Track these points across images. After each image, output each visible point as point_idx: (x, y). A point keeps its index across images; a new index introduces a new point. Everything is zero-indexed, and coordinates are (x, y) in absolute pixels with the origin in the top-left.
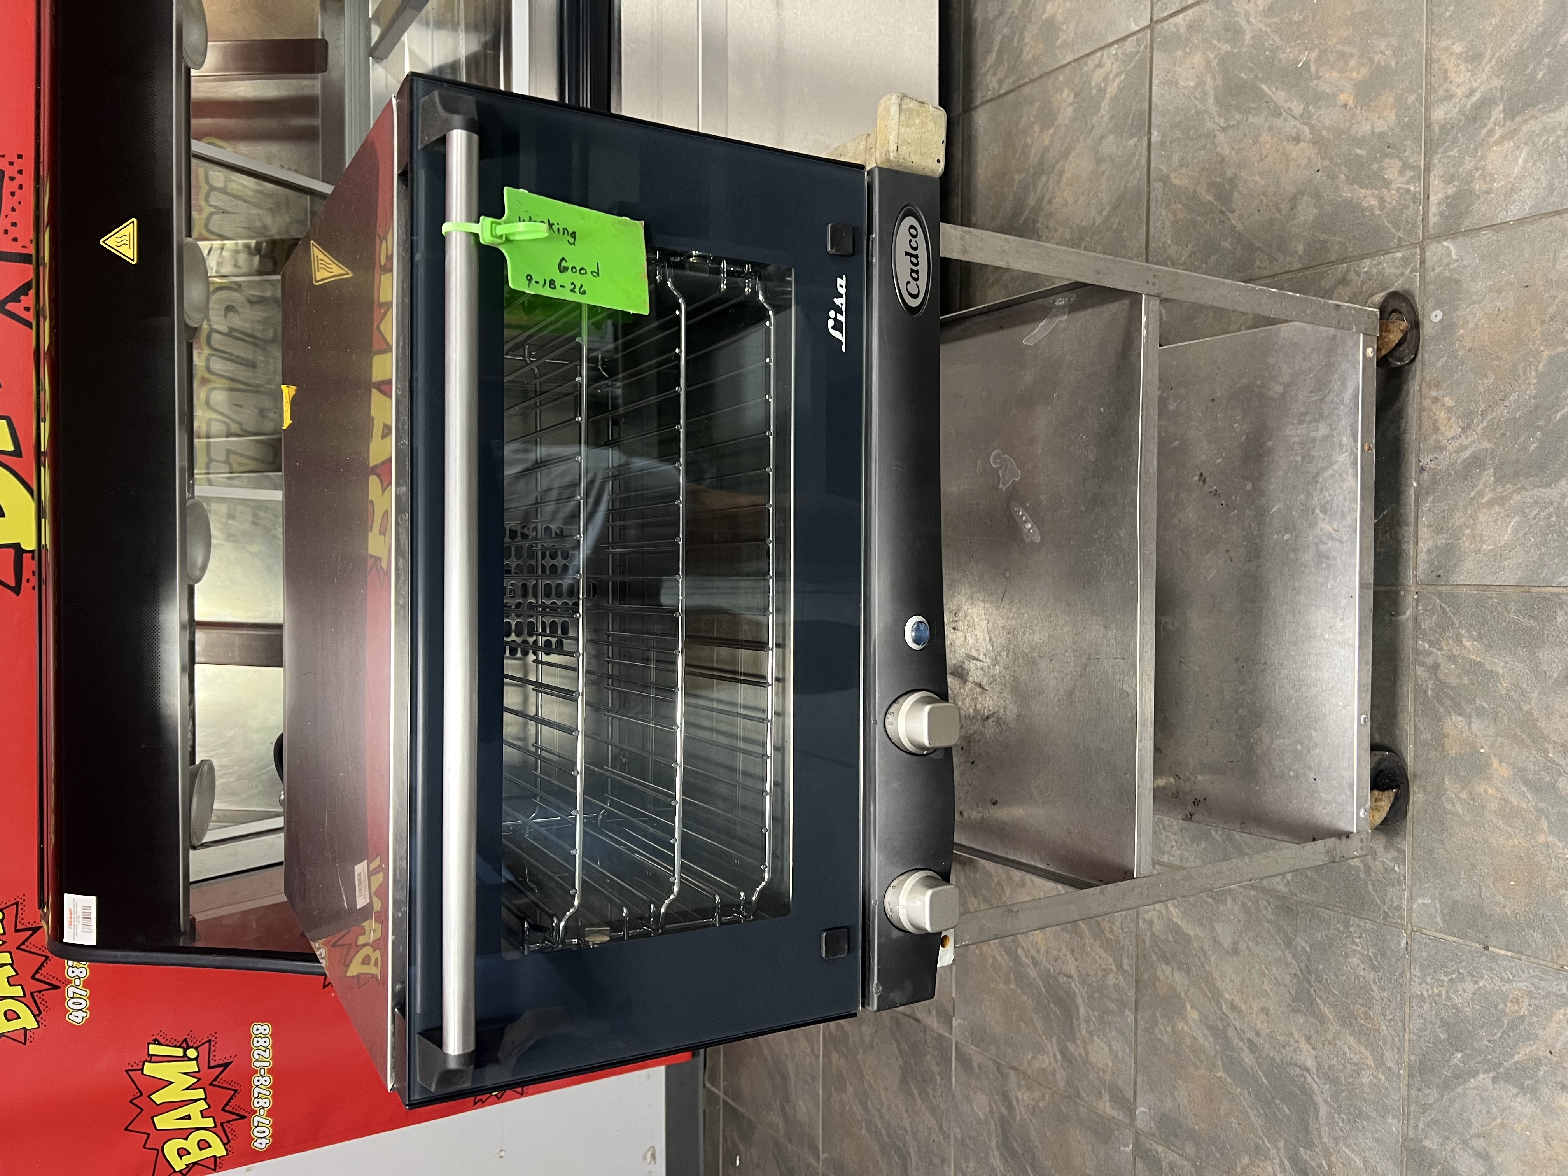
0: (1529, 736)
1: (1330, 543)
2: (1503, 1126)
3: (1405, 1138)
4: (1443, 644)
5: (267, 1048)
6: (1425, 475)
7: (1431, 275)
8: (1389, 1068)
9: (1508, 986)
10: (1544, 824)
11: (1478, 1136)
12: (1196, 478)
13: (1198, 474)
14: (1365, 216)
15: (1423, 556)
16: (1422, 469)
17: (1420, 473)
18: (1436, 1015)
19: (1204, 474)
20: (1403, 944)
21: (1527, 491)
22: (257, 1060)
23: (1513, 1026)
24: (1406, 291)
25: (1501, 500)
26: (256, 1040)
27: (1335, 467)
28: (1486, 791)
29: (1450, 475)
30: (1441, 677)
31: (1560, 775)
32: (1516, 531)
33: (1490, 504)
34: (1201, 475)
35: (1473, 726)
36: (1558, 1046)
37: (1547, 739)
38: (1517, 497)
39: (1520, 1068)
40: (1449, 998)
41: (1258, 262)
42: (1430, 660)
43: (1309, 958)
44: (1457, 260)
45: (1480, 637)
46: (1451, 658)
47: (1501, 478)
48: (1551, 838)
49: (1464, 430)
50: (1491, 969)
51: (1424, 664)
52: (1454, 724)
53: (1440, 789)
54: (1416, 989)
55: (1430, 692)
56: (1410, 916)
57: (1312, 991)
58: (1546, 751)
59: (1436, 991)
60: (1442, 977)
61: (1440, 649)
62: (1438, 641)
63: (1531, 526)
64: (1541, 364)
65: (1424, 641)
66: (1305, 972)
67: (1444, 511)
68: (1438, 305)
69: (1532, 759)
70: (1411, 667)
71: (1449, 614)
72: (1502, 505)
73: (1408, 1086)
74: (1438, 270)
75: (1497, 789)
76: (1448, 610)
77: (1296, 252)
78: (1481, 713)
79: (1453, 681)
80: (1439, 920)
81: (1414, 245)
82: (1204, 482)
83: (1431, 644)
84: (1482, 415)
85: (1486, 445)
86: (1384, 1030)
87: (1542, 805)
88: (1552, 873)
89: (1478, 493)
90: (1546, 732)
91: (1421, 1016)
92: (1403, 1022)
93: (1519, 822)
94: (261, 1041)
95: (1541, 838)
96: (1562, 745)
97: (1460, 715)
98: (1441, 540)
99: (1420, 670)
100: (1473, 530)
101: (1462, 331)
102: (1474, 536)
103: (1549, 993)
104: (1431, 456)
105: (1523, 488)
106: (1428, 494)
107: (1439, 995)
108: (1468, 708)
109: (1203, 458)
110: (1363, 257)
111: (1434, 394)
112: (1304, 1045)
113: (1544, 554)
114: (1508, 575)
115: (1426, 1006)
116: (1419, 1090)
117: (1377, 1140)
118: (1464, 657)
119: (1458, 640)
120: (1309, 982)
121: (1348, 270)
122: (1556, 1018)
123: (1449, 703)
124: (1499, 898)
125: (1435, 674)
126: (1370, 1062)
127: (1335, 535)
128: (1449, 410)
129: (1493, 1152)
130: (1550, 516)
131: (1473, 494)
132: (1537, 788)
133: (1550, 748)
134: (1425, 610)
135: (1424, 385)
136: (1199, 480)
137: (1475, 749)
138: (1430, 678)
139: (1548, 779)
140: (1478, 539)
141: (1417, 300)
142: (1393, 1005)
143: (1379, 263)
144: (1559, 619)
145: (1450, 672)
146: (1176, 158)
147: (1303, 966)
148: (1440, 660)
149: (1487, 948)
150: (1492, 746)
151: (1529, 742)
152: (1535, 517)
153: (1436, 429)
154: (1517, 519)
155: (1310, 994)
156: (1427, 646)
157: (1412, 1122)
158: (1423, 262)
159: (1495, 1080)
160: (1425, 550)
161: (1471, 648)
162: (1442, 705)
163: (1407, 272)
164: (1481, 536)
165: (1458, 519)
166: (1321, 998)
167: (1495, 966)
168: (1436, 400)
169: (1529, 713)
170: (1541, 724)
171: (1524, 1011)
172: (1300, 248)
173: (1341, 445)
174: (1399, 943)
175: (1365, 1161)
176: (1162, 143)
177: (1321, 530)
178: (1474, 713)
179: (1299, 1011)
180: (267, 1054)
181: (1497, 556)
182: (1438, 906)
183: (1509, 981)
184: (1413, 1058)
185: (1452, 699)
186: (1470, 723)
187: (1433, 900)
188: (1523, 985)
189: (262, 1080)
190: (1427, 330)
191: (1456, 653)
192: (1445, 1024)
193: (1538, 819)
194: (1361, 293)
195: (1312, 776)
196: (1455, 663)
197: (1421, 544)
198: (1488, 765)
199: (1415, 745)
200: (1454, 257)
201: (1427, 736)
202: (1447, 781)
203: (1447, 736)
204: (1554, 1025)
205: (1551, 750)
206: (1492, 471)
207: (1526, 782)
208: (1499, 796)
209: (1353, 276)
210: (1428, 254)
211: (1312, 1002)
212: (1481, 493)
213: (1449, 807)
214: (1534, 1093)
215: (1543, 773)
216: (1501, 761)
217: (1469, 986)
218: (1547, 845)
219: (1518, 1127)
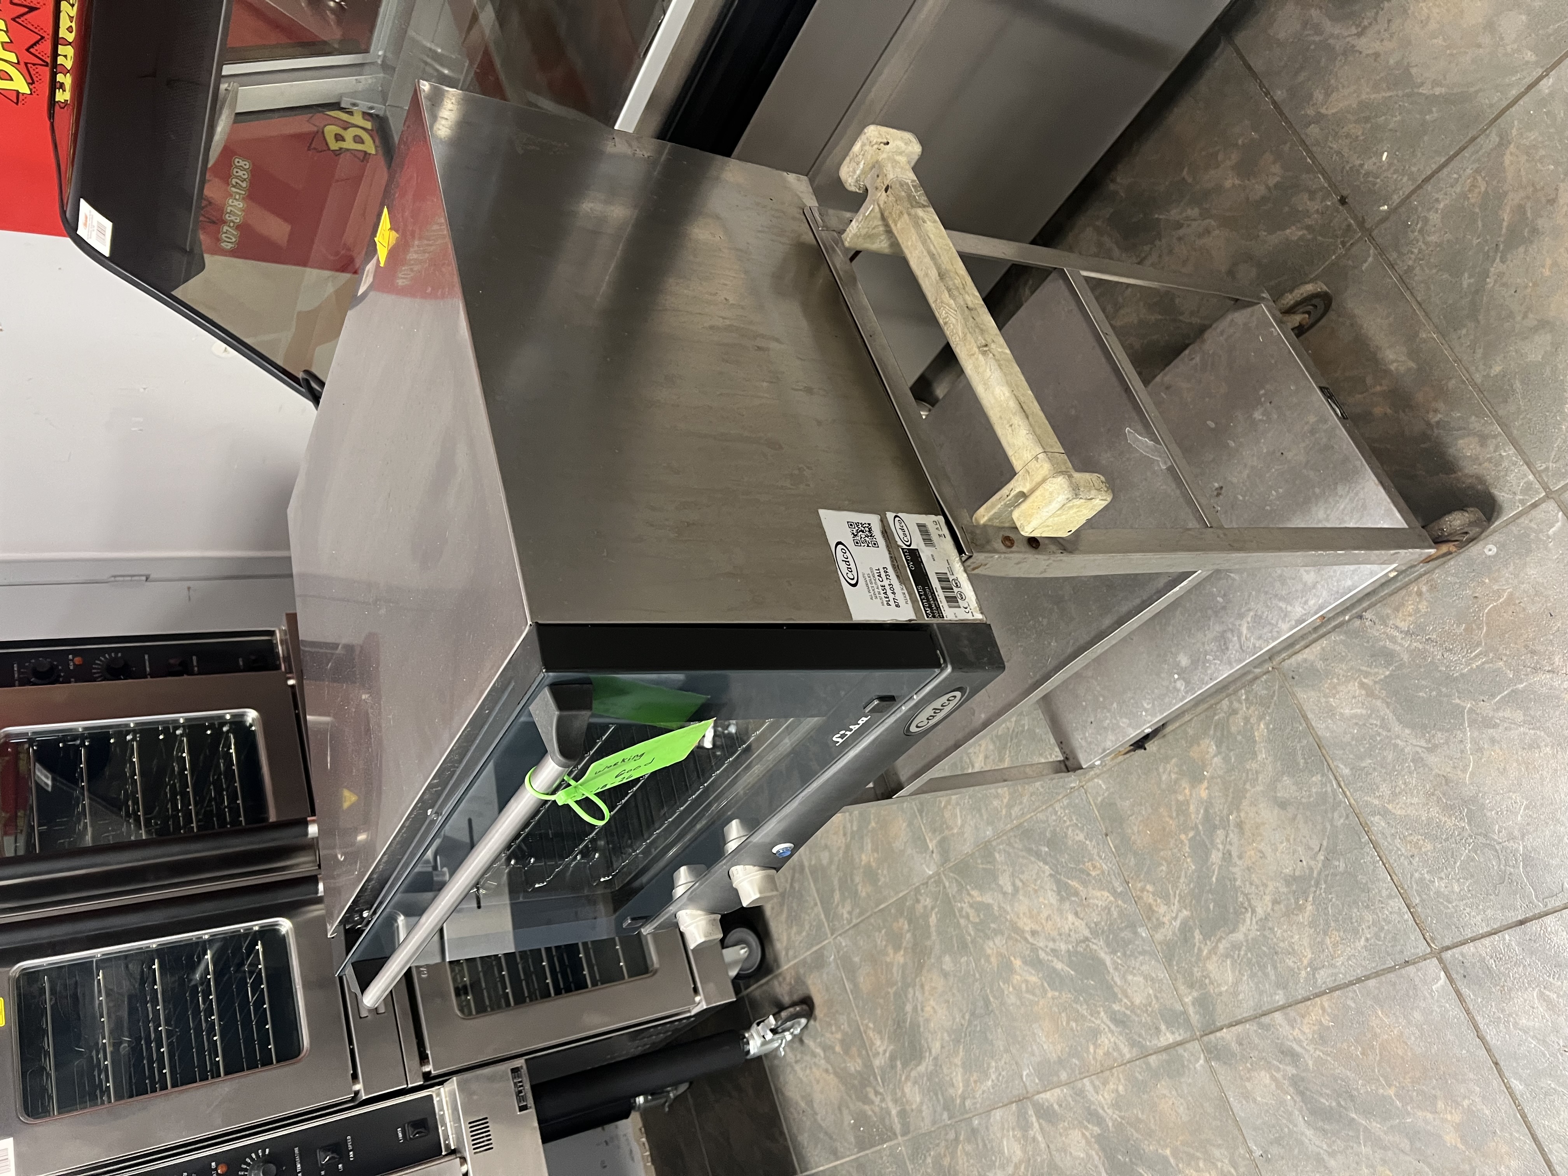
0: (1233, 798)
2: (1036, 891)
3: (989, 841)
4: (1252, 708)
5: (245, 180)
6: (1357, 622)
7: (1524, 521)
8: (1011, 814)
9: (1097, 858)
10: (1191, 834)
11: (1021, 880)
12: (1216, 485)
13: (1221, 484)
14: (1555, 416)
15: (1300, 657)
16: (1361, 617)
17: (1357, 617)
18: (1054, 826)
19: (1223, 491)
20: (1073, 785)
21: (1388, 708)
22: (234, 186)
23: (1082, 871)
24: (1501, 508)
25: (1370, 694)
26: (235, 170)
27: (1289, 608)
28: (1185, 788)
29: (1368, 642)
30: (1231, 721)
31: (1224, 829)
32: (1355, 716)
33: (1362, 685)
34: (1221, 488)
35: (1216, 759)
36: (1091, 901)
37: (1239, 810)
38: (1379, 703)
39: (1067, 886)
40: (1067, 828)
41: (1464, 331)
42: (1236, 705)
43: (1023, 731)
44: (1549, 537)
45: (1270, 732)
46: (1247, 720)
47: (1386, 682)
48: (1186, 842)
49: (1407, 633)
50: (1098, 844)
51: (1231, 703)
52: (1209, 746)
53: (1167, 759)
54: (1057, 806)
55: (1216, 718)
56: (1089, 780)
57: (1009, 744)
58: (1231, 813)
59: (1065, 818)
60: (1074, 818)
61: (1248, 710)
62: (1251, 703)
63: (1364, 725)
64: (1491, 665)
65: (1246, 693)
66: (1015, 733)
67: (1340, 654)
68: (1501, 547)
69: (1221, 807)
70: (1224, 694)
71: (1273, 701)
72: (1367, 695)
73: (1012, 829)
74: (1533, 525)
75: (1191, 795)
76: (1275, 698)
77: (1491, 367)
78: (1226, 760)
79: (1233, 729)
80: (1100, 799)
81: (1545, 487)
82: (1218, 495)
83: (1247, 699)
84: (1427, 640)
85: (1406, 657)
86: (1025, 800)
87: (1200, 827)
88: (1170, 853)
89: (1366, 672)
90: (1241, 807)
91: (1047, 817)
92: (1036, 809)
93: (1182, 819)
94: (241, 173)
95: (1183, 837)
96: (1241, 822)
97: (1217, 746)
98: (1320, 665)
99: (1226, 702)
100: (1338, 684)
101: (1487, 581)
102: (1335, 688)
103: (1111, 883)
104: (1374, 618)
105: (1388, 705)
106: (1346, 633)
107: (1065, 822)
108: (1224, 749)
109: (1235, 480)
110: (1514, 443)
111: (1424, 589)
112: (981, 757)
113: (1351, 745)
114: (1321, 727)
115: (1054, 817)
116: (1015, 836)
117: (976, 827)
118: (1252, 728)
119: (1261, 718)
120: (1012, 740)
121: (1495, 437)
122: (1103, 893)
123: (1219, 734)
124: (1135, 829)
125: (1230, 714)
126: (1005, 801)
128: (1417, 611)
129: (1021, 892)
130: (1379, 734)
131: (1364, 668)
132: (1207, 818)
133: (1235, 814)
134: (1266, 681)
135: (1424, 578)
136: (1216, 489)
137: (1203, 767)
138: (1225, 713)
139: (1217, 823)
140: (1334, 692)
141: (1497, 523)
142: (1041, 797)
143: (1515, 464)
144: (1314, 779)
145: (1237, 723)
146: (1533, 135)
147: (1016, 730)
148: (1241, 712)
149: (1107, 835)
150: (1212, 778)
151: (1230, 799)
152: (1372, 724)
153: (1397, 610)
154: (1364, 712)
155: (1006, 744)
156: (1244, 697)
157: (999, 841)
158: (1535, 506)
159: (1051, 875)
160: (1305, 656)
161: (1261, 730)
162: (1215, 731)
163: (1519, 497)
164: (1338, 692)
165: (1340, 669)
166: (1010, 752)
167: (1101, 846)
168: (1420, 594)
169: (1247, 791)
170: (1245, 803)
171: (1093, 873)
172: (1497, 369)
173: (1306, 602)
174: (1071, 782)
175: (962, 826)
177: (1240, 625)
178: (1223, 755)
179: (994, 742)
180: (244, 185)
181: (1331, 712)
182: (1106, 795)
183: (1100, 857)
184: (1026, 824)
185: (1223, 735)
186: (1215, 756)
187: (1107, 789)
188: (1104, 866)
189: (236, 203)
190: (1474, 550)
191: (1252, 721)
192: (1054, 833)
193: (1192, 829)
194: (1480, 464)
195: (1093, 720)
196: (1245, 724)
197: (1307, 650)
198: (1201, 782)
199: (1180, 726)
200: (1551, 532)
201: (1191, 732)
202: (1174, 760)
203: (1199, 745)
204: (1099, 894)
205: (1234, 815)
206: (1387, 673)
207: (1206, 811)
208: (1188, 798)
209: (1491, 444)
210: (1544, 505)
211: (1005, 748)
212: (1367, 675)
213: (1161, 770)
214: (1062, 900)
215: (1218, 818)
216: (1207, 788)
217: (1081, 837)
218: (1182, 842)
219: (1041, 899)
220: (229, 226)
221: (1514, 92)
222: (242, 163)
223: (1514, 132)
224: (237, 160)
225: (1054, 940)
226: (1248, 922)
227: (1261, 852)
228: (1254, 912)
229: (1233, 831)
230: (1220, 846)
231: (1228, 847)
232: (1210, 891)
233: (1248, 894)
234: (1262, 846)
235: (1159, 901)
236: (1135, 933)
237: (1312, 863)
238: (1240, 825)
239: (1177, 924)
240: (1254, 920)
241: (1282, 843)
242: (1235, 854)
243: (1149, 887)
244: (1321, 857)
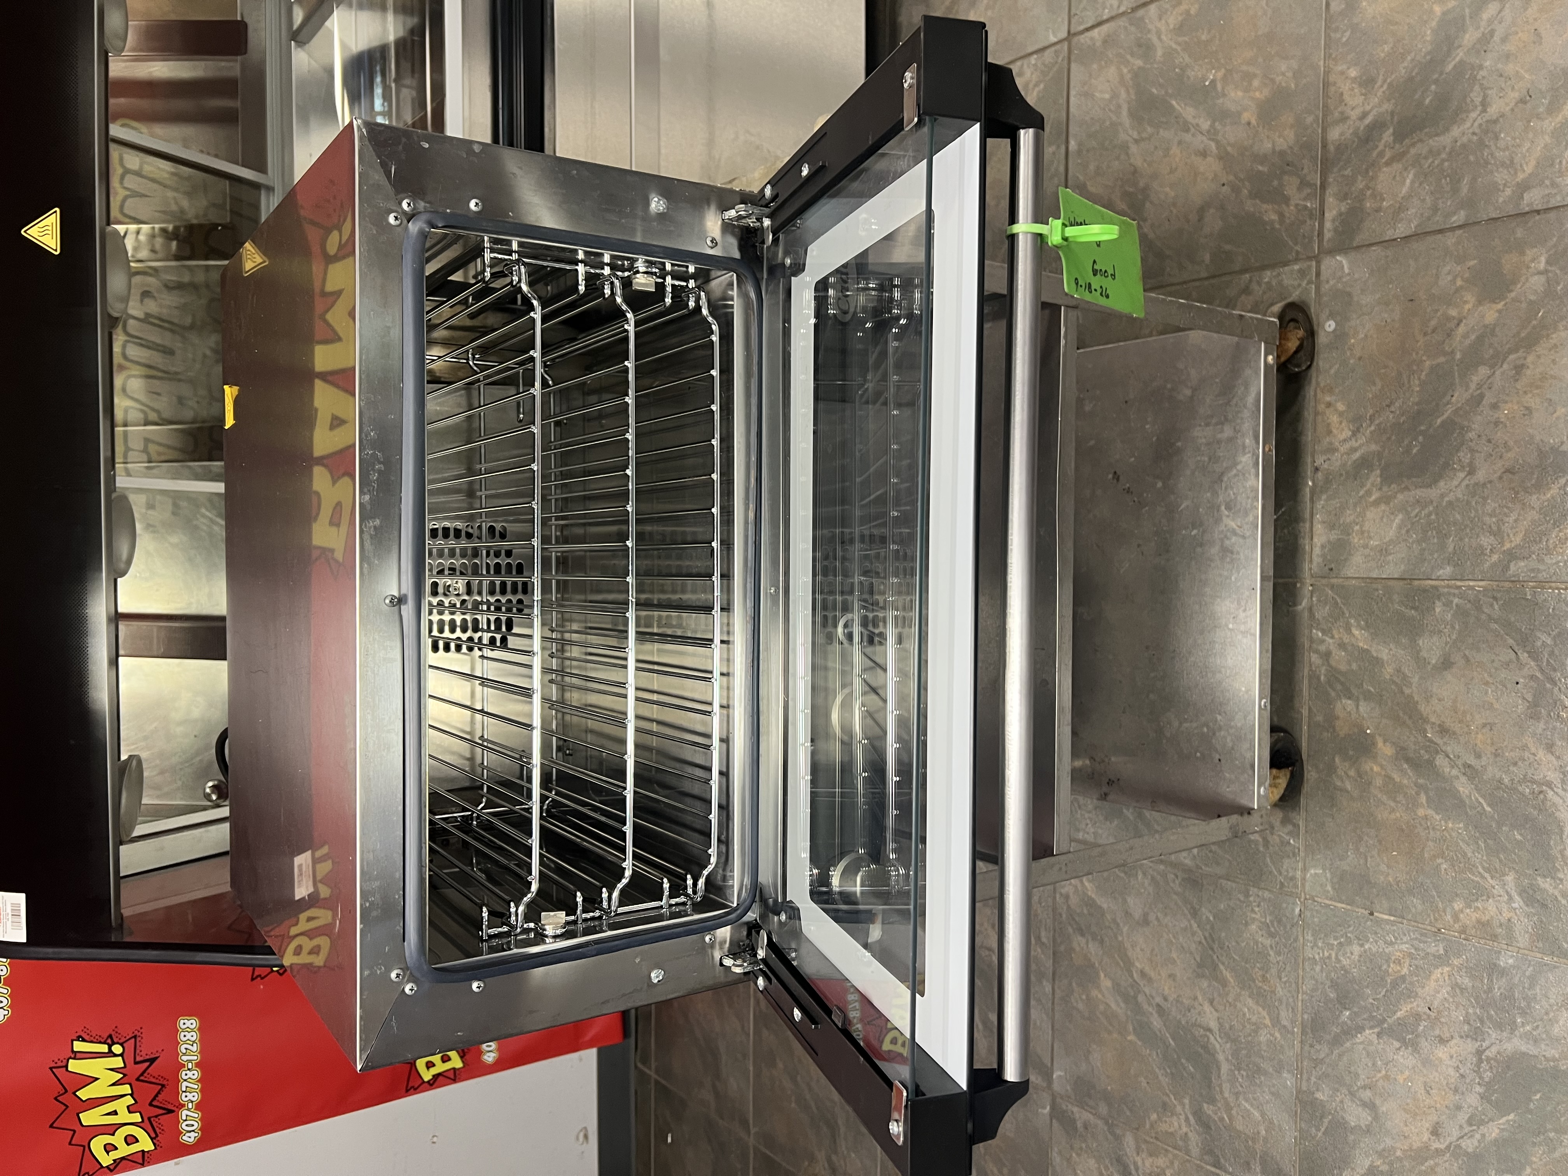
0: (1410, 717)
1: (1234, 539)
2: (1387, 1077)
3: (1299, 1091)
4: (1335, 632)
5: (194, 1042)
6: (1320, 475)
7: (1325, 287)
8: (1285, 1027)
9: (1391, 949)
10: (1423, 799)
11: (1364, 1087)
12: (1110, 476)
13: (1113, 471)
14: (1266, 229)
15: (1317, 551)
16: (1317, 469)
17: (1315, 473)
18: (1327, 977)
19: (1118, 472)
20: (1297, 911)
21: (1409, 490)
22: (184, 1054)
23: (1395, 984)
24: (1303, 302)
25: (1386, 500)
26: (183, 1034)
27: (1239, 467)
28: (1372, 769)
29: (1341, 475)
30: (1333, 663)
31: (1437, 753)
32: (1400, 527)
33: (1377, 503)
34: (1115, 473)
35: (1361, 709)
36: (1436, 1003)
37: (1426, 720)
38: (1400, 497)
39: (1401, 1022)
40: (1338, 961)
41: (1168, 269)
42: (1322, 648)
43: (1212, 928)
44: (1349, 274)
45: (1367, 627)
46: (1342, 646)
47: (1387, 479)
48: (1430, 812)
49: (1354, 434)
50: (1376, 933)
51: (1317, 652)
52: (1345, 707)
53: (1331, 769)
54: (1309, 953)
55: (1322, 678)
56: (1303, 885)
57: (1215, 957)
58: (1425, 731)
59: (1326, 954)
60: (1332, 941)
61: (1332, 637)
62: (1330, 630)
63: (1413, 524)
64: (1424, 373)
65: (1317, 629)
66: (1209, 940)
67: (1336, 508)
68: (1331, 316)
69: (1412, 739)
70: (1306, 653)
71: (1340, 604)
72: (1387, 503)
73: (1302, 1042)
74: (1332, 283)
75: (1382, 766)
76: (1339, 601)
77: (1203, 261)
78: (1368, 696)
79: (1343, 667)
80: (1329, 888)
81: (1309, 258)
82: (1118, 480)
83: (1324, 632)
84: (1370, 419)
85: (1374, 447)
86: (1280, 991)
87: (1421, 781)
88: (1430, 843)
89: (1366, 492)
90: (1425, 715)
91: (1313, 978)
92: (1297, 984)
93: (1400, 798)
94: (189, 1036)
95: (1421, 812)
96: (1440, 725)
97: (1349, 698)
98: (1334, 536)
99: (1315, 658)
100: (1361, 527)
101: (1352, 341)
102: (1362, 532)
103: (1428, 954)
104: (1324, 457)
105: (1407, 488)
106: (1321, 492)
107: (1329, 957)
108: (1355, 691)
109: (1118, 457)
110: (1264, 268)
111: (1328, 399)
112: (1207, 1007)
113: (1424, 550)
114: (1393, 570)
115: (1318, 968)
116: (1311, 1046)
117: (1273, 1094)
118: (1353, 645)
119: (1348, 630)
120: (1212, 949)
121: (1250, 281)
122: (1433, 977)
123: (1339, 687)
124: (1383, 868)
125: (1327, 660)
126: (1267, 1021)
127: (1238, 531)
128: (1341, 414)
129: (1378, 1102)
130: (1430, 514)
131: (1361, 493)
132: (1417, 765)
133: (1428, 727)
134: (1319, 601)
135: (1318, 391)
136: (1113, 478)
137: (1362, 730)
138: (1323, 665)
139: (1427, 757)
140: (1366, 535)
141: (1312, 311)
142: (1288, 968)
143: (1279, 274)
144: (1438, 610)
145: (1339, 658)
146: (1092, 167)
147: (1207, 935)
148: (1331, 648)
149: (1372, 914)
150: (1377, 727)
151: (1409, 722)
152: (1416, 516)
153: (1330, 432)
154: (1400, 516)
155: (1213, 961)
156: (1320, 634)
157: (1305, 1076)
158: (1318, 274)
159: (1379, 1035)
160: (1319, 544)
161: (1360, 636)
162: (1334, 690)
163: (1304, 284)
164: (1369, 532)
165: (1349, 516)
166: (1223, 964)
167: (1379, 930)
168: (1329, 405)
169: (1410, 696)
170: (1422, 707)
171: (1405, 971)
172: (1207, 258)
173: (1244, 447)
174: (1293, 910)
175: (1263, 1115)
176: (1079, 152)
177: (1226, 526)
178: (1361, 697)
179: (1203, 976)
180: (194, 1048)
181: (1383, 551)
182: (1328, 875)
183: (1391, 944)
184: (1306, 1016)
185: (1342, 684)
186: (1357, 707)
187: (1324, 870)
188: (1404, 947)
189: (190, 1074)
190: (1322, 339)
191: (1346, 641)
192: (1334, 985)
193: (1418, 794)
194: (1262, 302)
195: (1218, 757)
196: (1345, 650)
197: (1315, 540)
198: (1374, 744)
199: (1309, 727)
200: (1347, 271)
201: (1320, 718)
202: (1337, 760)
203: (1338, 718)
204: (1433, 984)
205: (1429, 730)
206: (1378, 472)
207: (1408, 760)
208: (1383, 773)
209: (1254, 286)
210: (1323, 267)
211: (1215, 967)
212: (1369, 493)
213: (1339, 783)
214: (1414, 1046)
215: (1422, 752)
216: (1385, 741)
217: (1356, 949)
218: (1426, 817)
219: (1400, 1079)
220: (188, 1110)
221: (1062, 169)
222: (188, 1023)
223: (1081, 178)
224: (182, 1022)
225: (1459, 1108)
226: (1557, 800)
227: (1484, 725)
228: (1549, 785)
229: (1445, 743)
230: (1455, 772)
231: (1459, 763)
232: (1500, 825)
233: (1525, 776)
234: (1479, 720)
235: (1479, 905)
236: (1503, 972)
237: (1525, 671)
238: (1443, 730)
239: (1518, 902)
240: (1560, 791)
241: (1486, 693)
242: (1472, 761)
243: (1458, 905)
244: (1524, 657)
